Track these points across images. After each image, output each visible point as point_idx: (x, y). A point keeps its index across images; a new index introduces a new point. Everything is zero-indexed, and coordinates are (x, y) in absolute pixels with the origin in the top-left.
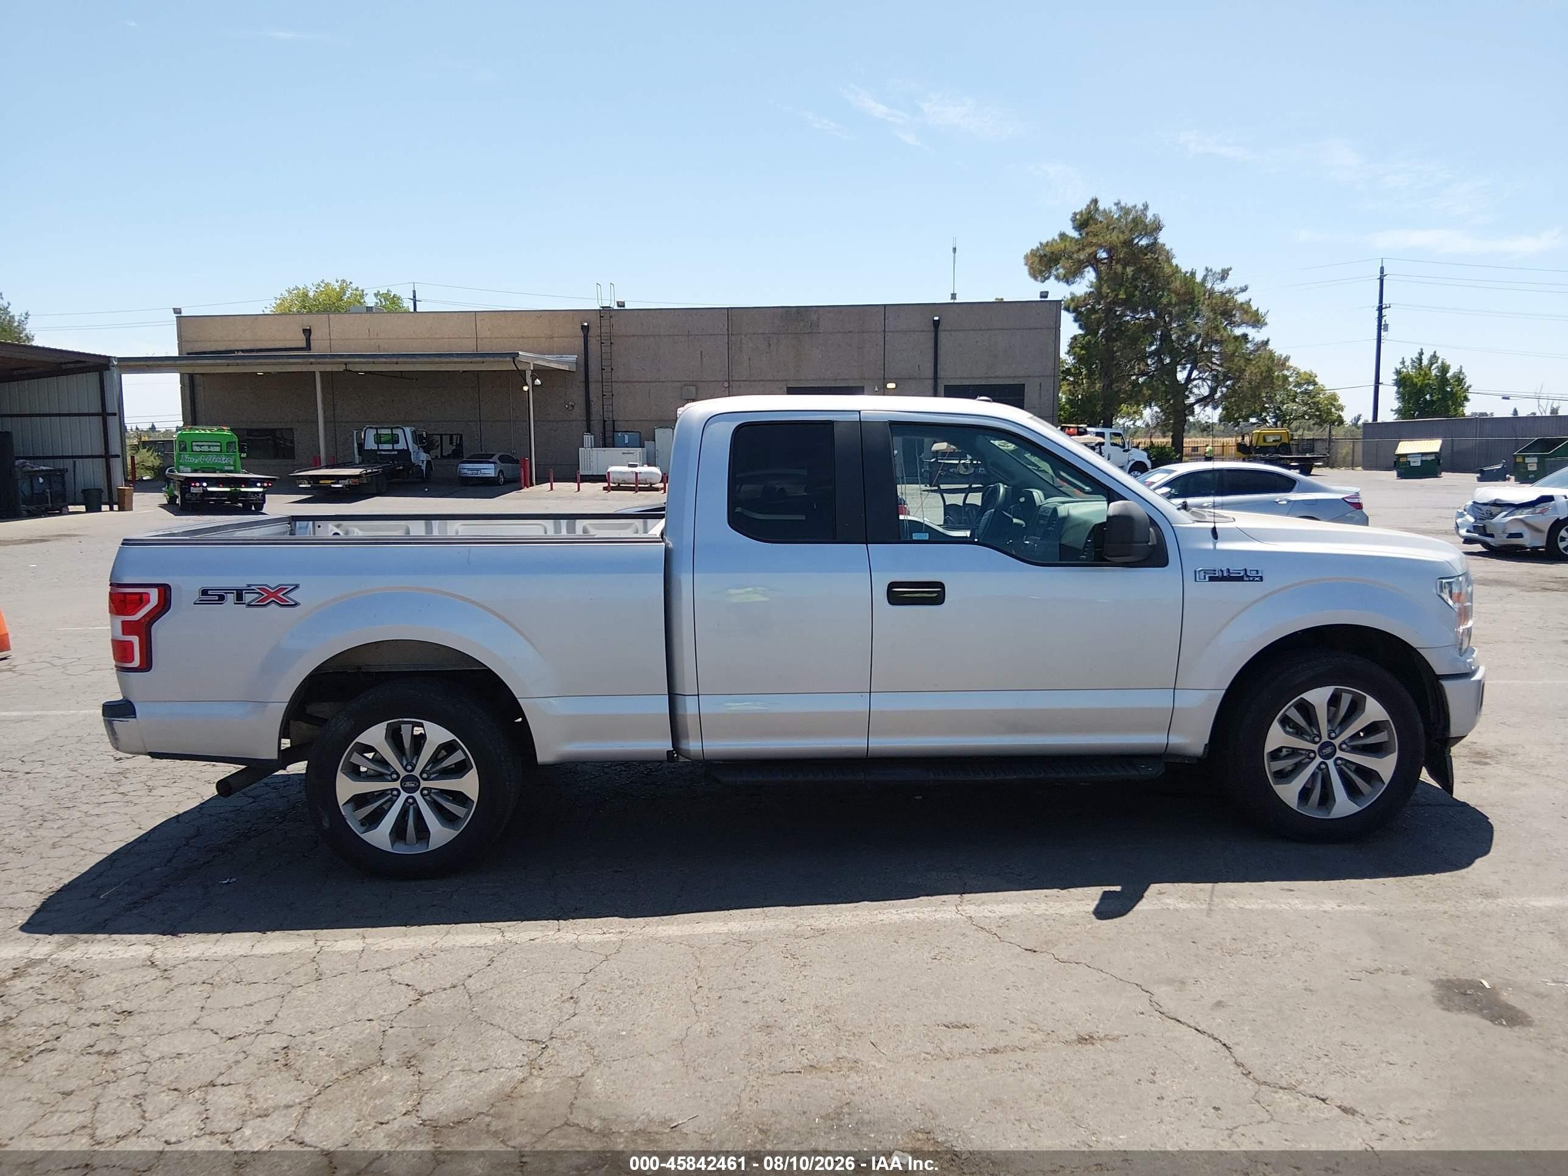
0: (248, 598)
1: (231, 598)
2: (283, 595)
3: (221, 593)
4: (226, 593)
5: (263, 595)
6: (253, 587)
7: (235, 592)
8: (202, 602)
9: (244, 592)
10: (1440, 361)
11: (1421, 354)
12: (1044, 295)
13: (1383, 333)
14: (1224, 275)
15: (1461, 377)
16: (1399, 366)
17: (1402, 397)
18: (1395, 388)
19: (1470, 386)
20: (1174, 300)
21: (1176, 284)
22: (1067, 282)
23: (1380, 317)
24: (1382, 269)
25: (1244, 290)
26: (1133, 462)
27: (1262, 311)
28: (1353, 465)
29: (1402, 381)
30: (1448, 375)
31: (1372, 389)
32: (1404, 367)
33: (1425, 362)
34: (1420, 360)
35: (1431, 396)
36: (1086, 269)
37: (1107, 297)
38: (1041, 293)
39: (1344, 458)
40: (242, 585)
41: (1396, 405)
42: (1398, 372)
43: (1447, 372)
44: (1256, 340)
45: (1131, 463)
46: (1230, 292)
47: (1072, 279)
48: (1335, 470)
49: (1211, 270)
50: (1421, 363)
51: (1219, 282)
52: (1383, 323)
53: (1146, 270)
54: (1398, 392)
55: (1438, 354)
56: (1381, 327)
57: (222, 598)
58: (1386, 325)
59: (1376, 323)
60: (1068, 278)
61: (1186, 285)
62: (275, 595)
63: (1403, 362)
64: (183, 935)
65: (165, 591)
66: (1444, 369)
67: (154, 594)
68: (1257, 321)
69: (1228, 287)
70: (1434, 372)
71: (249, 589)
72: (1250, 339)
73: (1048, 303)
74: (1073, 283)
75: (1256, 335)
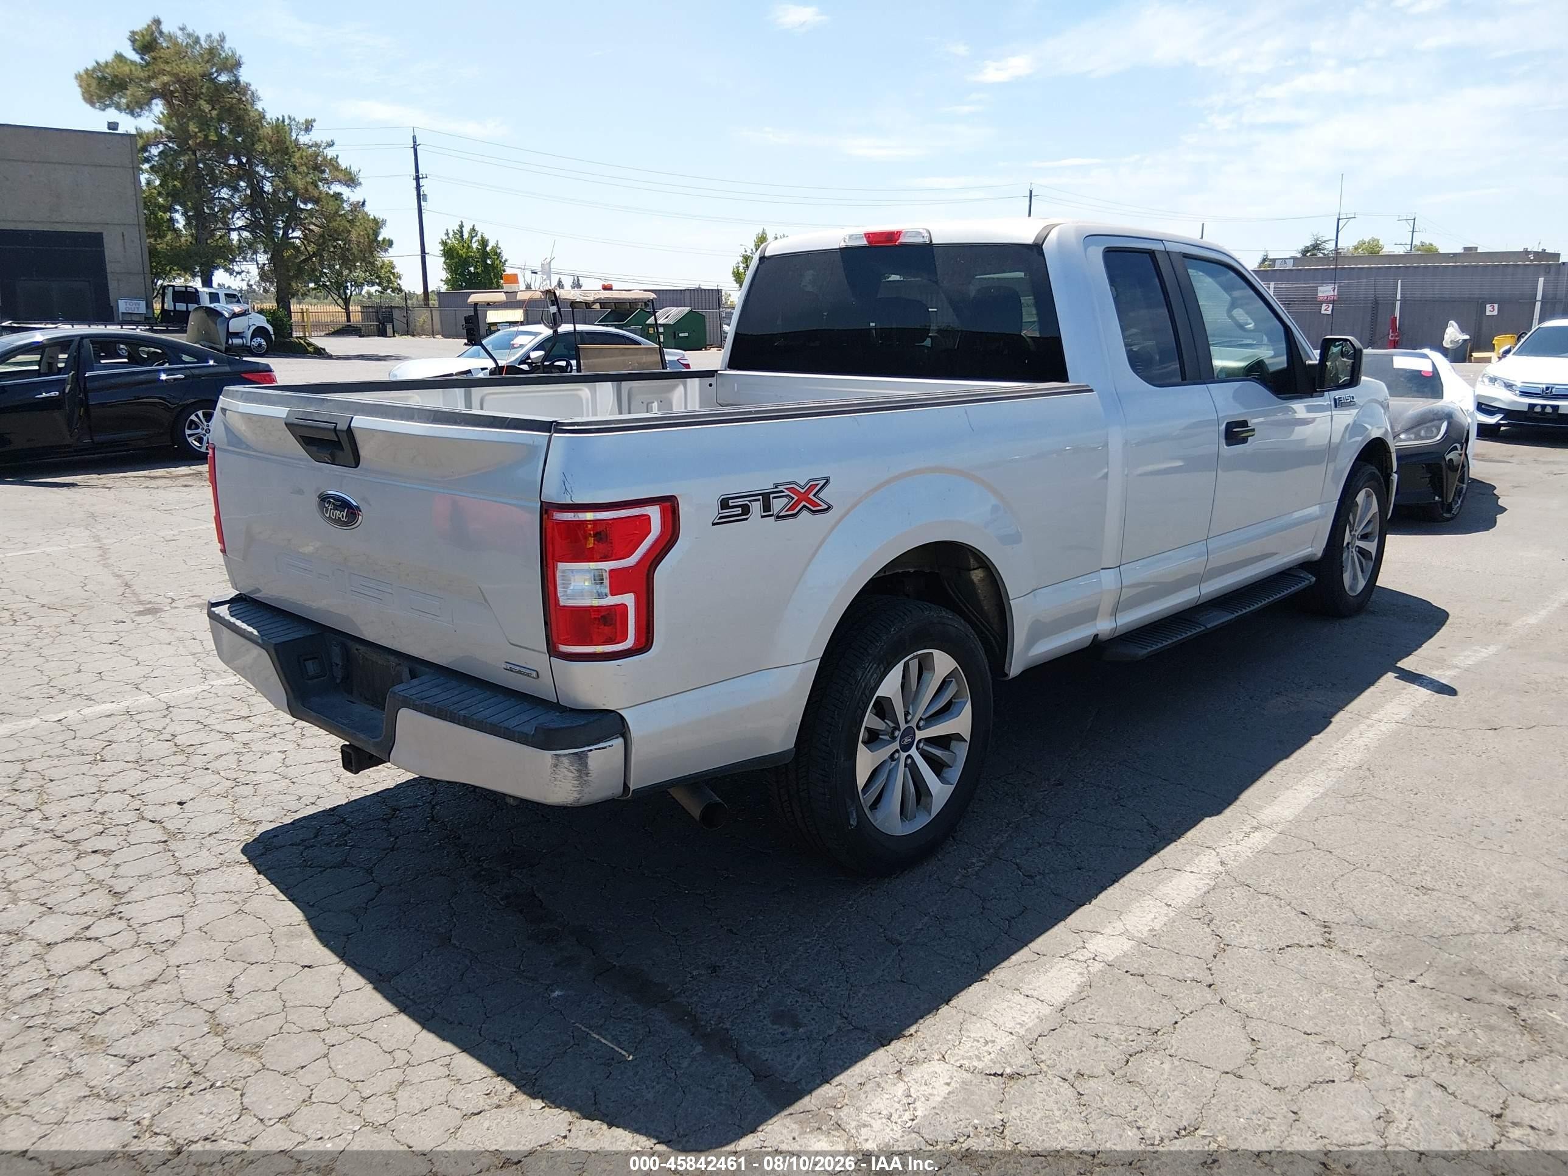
0: (777, 505)
1: (756, 507)
2: (814, 495)
3: (744, 501)
4: (750, 501)
5: (793, 498)
6: (781, 488)
7: (761, 497)
8: (722, 521)
9: (772, 496)
10: (479, 235)
11: (461, 226)
12: (113, 126)
13: (423, 203)
14: (308, 126)
15: (499, 251)
16: (445, 238)
17: (449, 268)
18: (443, 259)
19: (506, 261)
20: (268, 148)
21: (266, 130)
22: (132, 113)
23: (418, 187)
24: (414, 137)
25: (331, 144)
26: (254, 327)
27: (354, 169)
28: (433, 334)
29: (449, 253)
30: (488, 249)
31: (419, 259)
32: (449, 238)
33: (466, 235)
34: (462, 232)
35: (475, 268)
36: (154, 101)
37: (195, 136)
38: (109, 123)
39: (422, 326)
40: (768, 486)
41: (444, 275)
42: (444, 243)
43: (487, 245)
44: (351, 200)
45: (252, 328)
46: (317, 145)
47: (139, 110)
48: (416, 339)
49: (294, 119)
50: (462, 236)
51: (303, 133)
52: (422, 193)
53: (230, 110)
54: (444, 263)
55: (476, 228)
56: (420, 197)
57: (746, 510)
58: (425, 195)
59: (415, 193)
60: (134, 108)
61: (278, 132)
62: (804, 497)
63: (447, 234)
64: (912, 1029)
65: (669, 506)
66: (484, 243)
67: (654, 513)
68: (351, 180)
69: (313, 140)
70: (475, 246)
71: (777, 492)
72: (345, 199)
73: (119, 137)
74: (140, 116)
75: (350, 195)
